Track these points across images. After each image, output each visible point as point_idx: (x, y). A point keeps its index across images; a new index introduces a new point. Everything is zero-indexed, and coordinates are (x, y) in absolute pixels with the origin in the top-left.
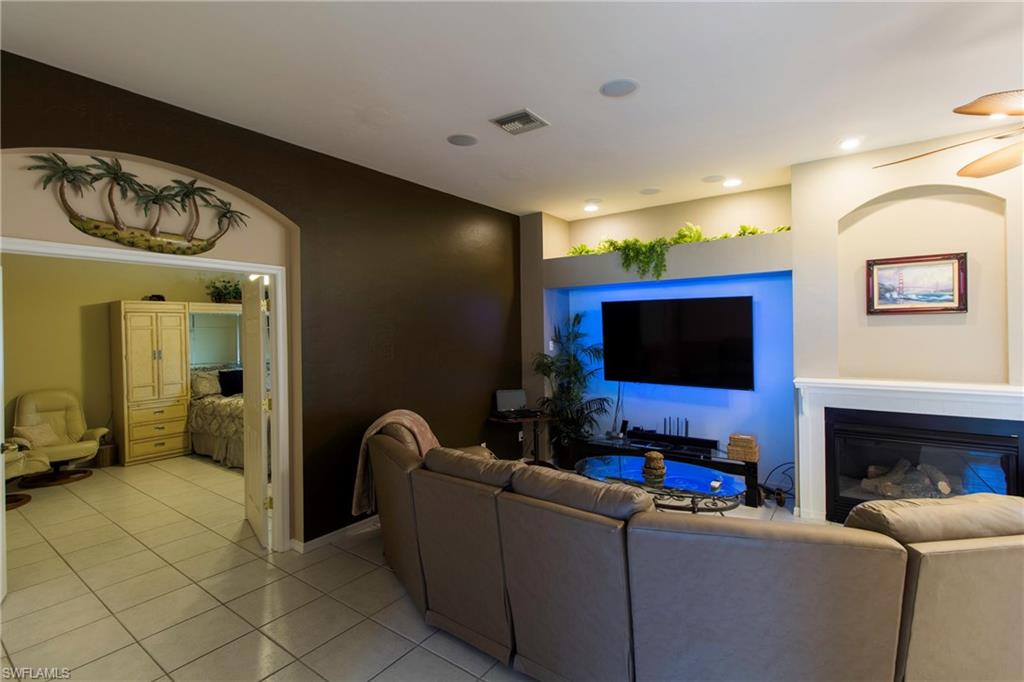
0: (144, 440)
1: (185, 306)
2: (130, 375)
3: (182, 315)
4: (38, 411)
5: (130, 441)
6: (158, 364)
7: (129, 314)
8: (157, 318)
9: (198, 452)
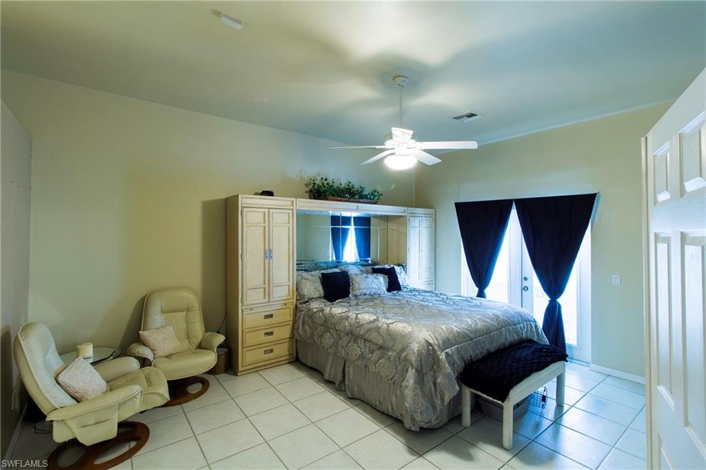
0: (257, 346)
1: (293, 202)
2: (245, 275)
3: (291, 211)
4: (163, 312)
5: (243, 348)
6: (269, 262)
7: (245, 210)
8: (269, 214)
9: (303, 361)
